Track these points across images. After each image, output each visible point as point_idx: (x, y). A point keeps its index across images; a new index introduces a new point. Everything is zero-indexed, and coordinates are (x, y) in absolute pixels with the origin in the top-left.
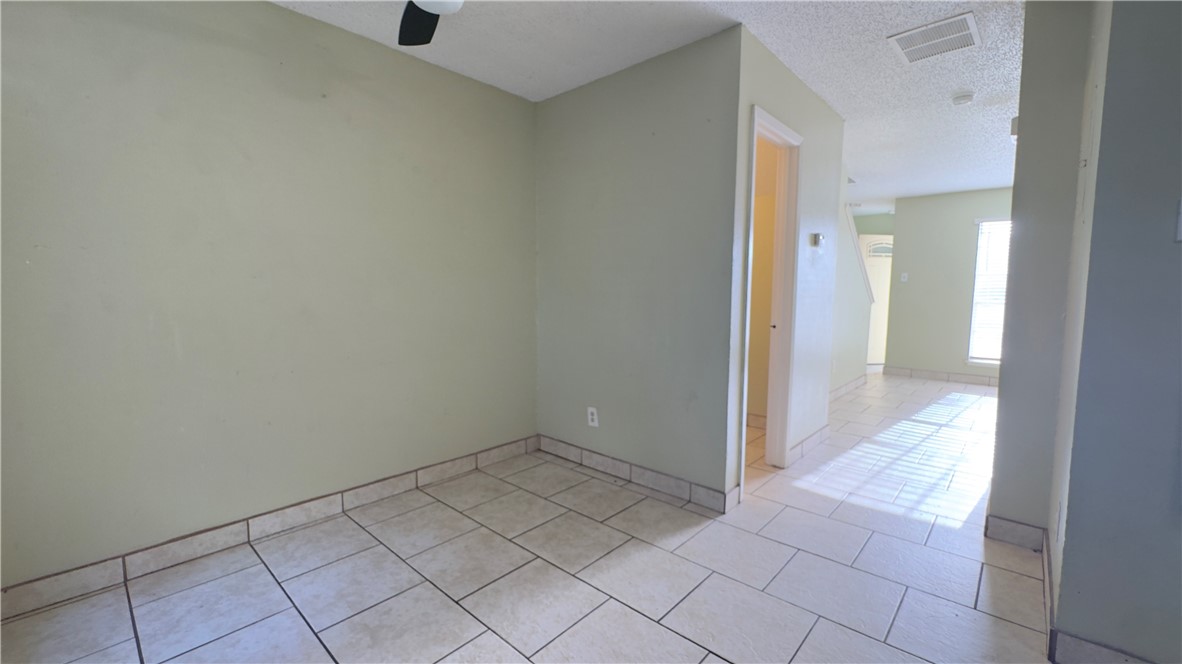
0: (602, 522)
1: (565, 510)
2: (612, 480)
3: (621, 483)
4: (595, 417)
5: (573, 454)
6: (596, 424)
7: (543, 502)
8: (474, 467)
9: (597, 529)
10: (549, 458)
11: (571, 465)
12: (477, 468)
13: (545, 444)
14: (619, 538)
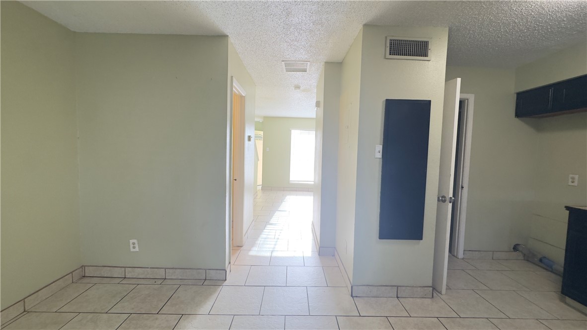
0: (158, 314)
1: (127, 315)
2: (153, 281)
3: (160, 282)
4: (136, 245)
5: (117, 273)
6: (137, 249)
7: (105, 316)
8: (22, 310)
9: (157, 319)
10: (95, 280)
11: (118, 281)
12: (25, 311)
13: (89, 272)
14: (173, 319)
